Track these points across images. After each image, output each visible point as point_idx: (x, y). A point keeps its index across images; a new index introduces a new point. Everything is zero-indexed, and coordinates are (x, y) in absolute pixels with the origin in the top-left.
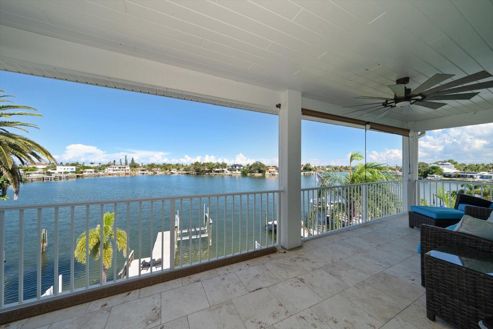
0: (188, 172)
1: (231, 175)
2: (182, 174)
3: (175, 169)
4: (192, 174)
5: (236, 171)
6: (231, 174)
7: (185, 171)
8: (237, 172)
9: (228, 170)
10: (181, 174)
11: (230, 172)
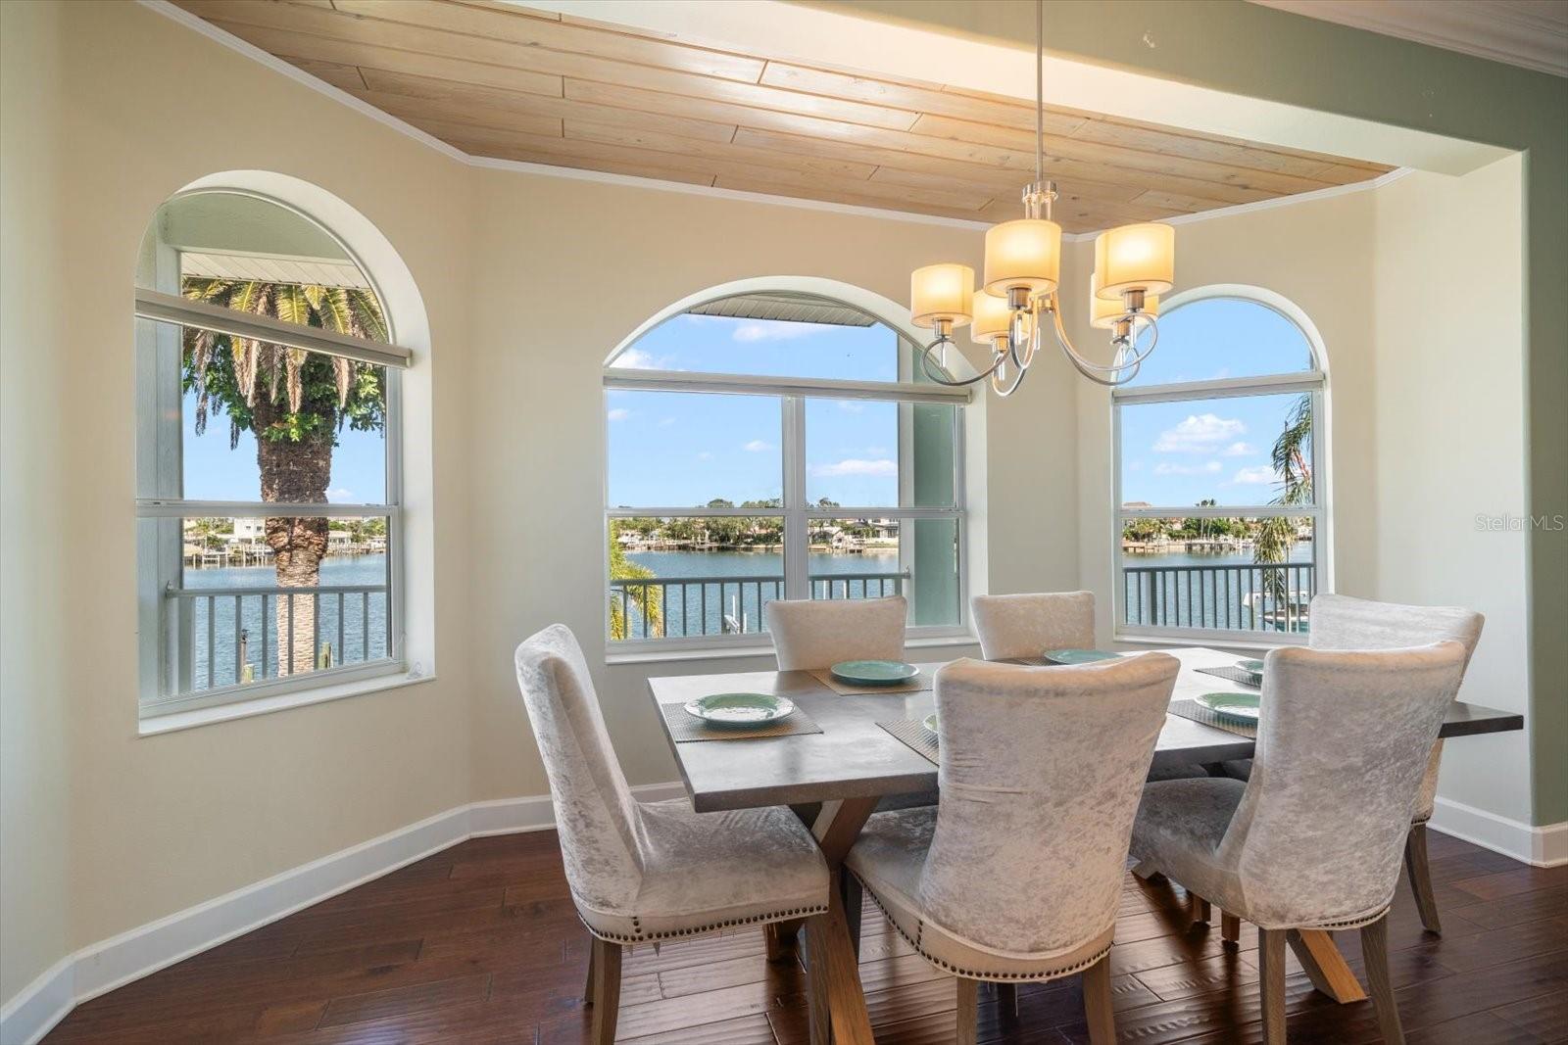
0: (686, 542)
1: (859, 551)
2: (661, 548)
3: (633, 532)
4: (700, 550)
5: (876, 534)
6: (858, 547)
7: (673, 536)
8: (884, 538)
9: (846, 529)
10: (656, 548)
11: (854, 540)
